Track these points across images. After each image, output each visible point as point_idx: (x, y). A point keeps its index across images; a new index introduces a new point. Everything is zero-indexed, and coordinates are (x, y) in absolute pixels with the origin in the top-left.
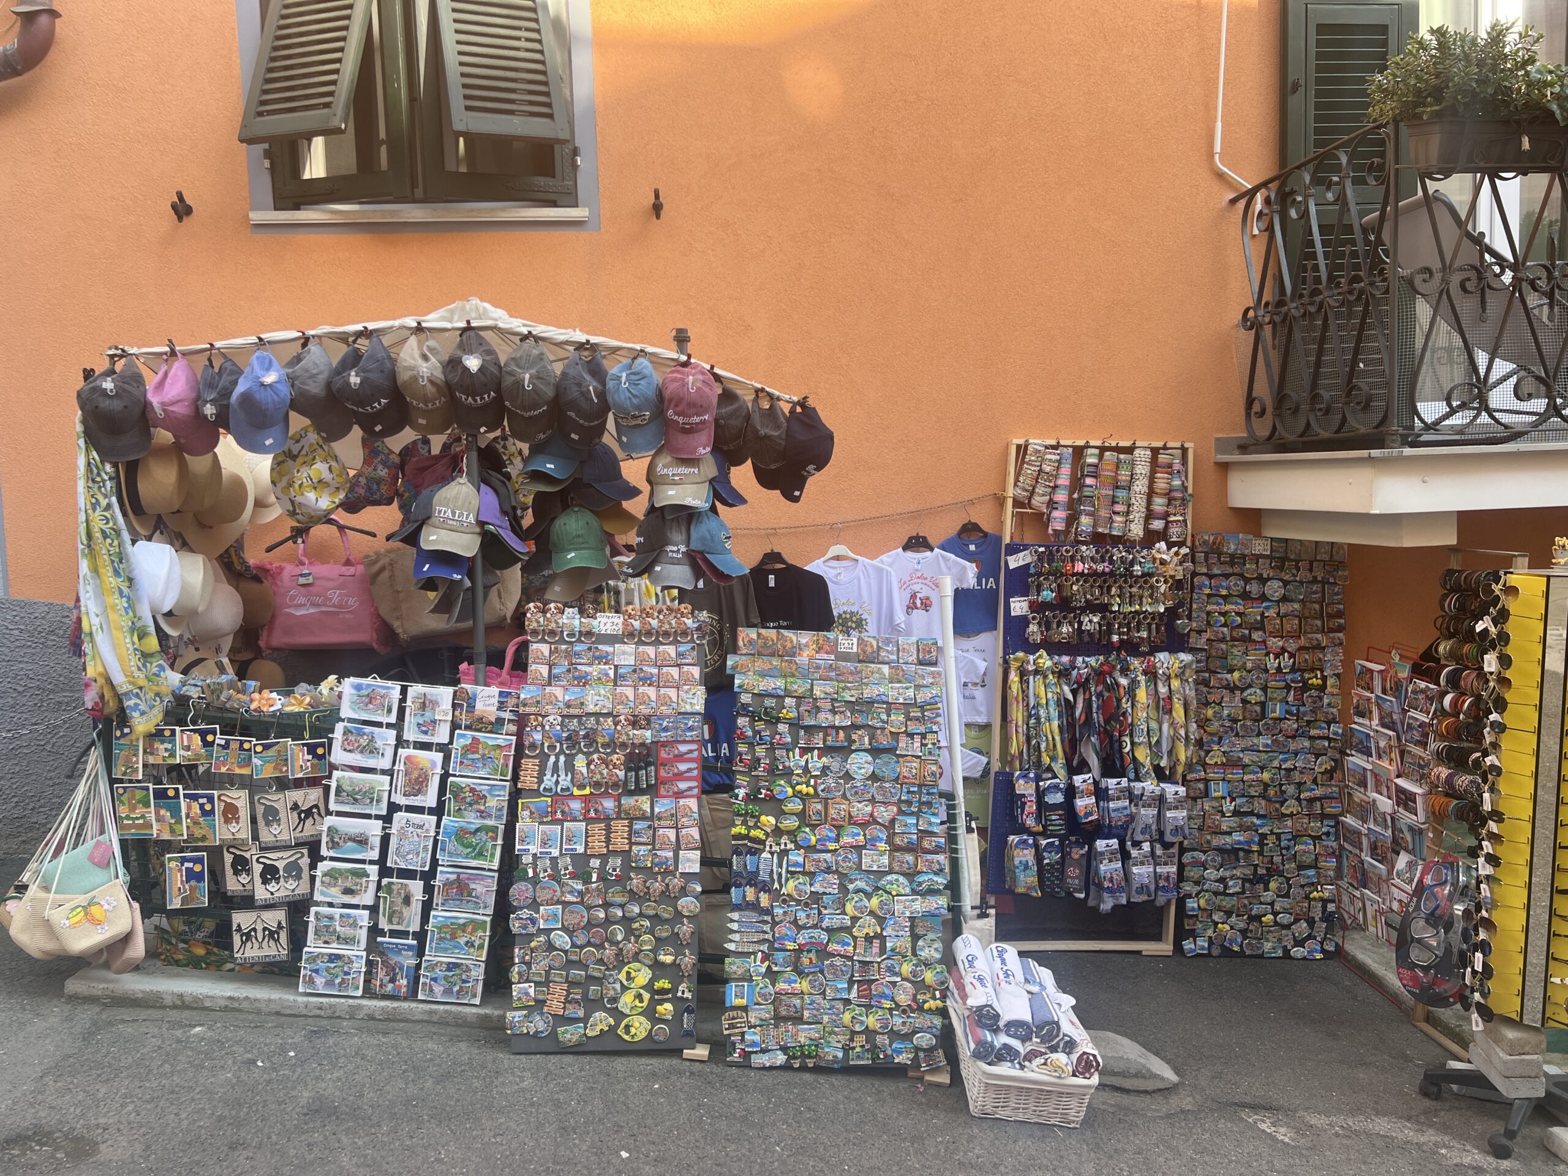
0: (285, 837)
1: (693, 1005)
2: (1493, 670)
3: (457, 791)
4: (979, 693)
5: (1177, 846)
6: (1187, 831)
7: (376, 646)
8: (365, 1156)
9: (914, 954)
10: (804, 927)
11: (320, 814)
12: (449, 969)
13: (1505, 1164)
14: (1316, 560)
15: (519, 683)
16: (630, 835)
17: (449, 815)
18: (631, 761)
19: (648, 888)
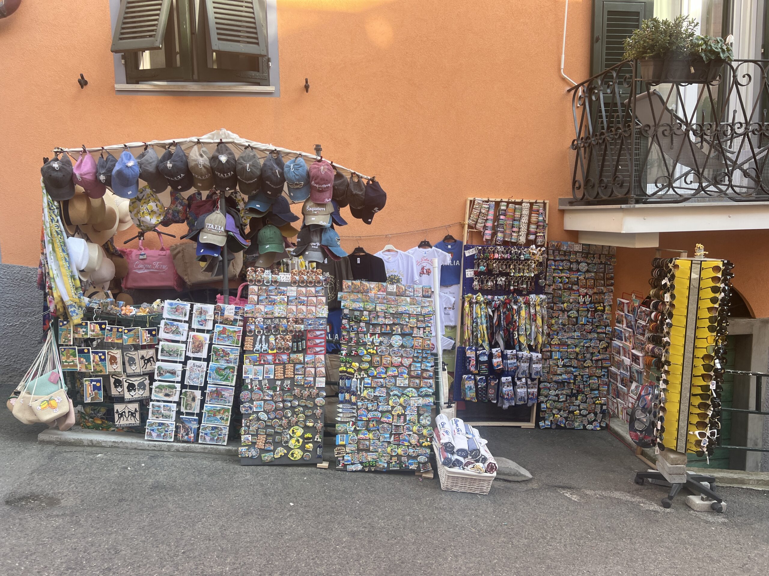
0: (138, 371)
1: (322, 444)
2: (668, 300)
3: (216, 351)
4: (451, 312)
5: (537, 380)
6: (542, 373)
7: (176, 288)
8: (179, 504)
9: (419, 422)
10: (371, 411)
11: (154, 361)
12: (212, 430)
13: (668, 510)
14: (602, 254)
15: (244, 303)
16: (294, 370)
17: (213, 362)
18: (295, 338)
19: (302, 394)
